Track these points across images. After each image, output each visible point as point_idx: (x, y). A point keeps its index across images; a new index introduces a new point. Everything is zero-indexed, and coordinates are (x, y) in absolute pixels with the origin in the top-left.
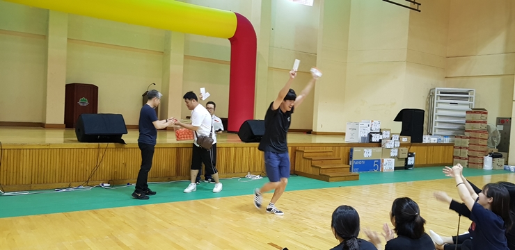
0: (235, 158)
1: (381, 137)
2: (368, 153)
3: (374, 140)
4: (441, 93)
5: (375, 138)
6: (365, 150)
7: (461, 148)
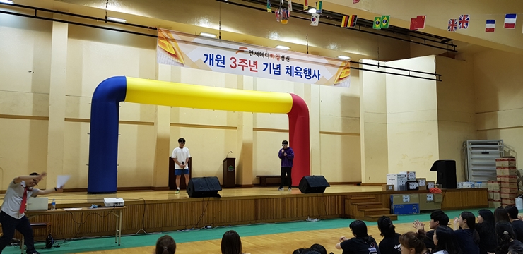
0: (297, 206)
1: (418, 185)
2: (406, 199)
3: (411, 187)
4: (473, 144)
5: (413, 186)
6: (404, 196)
7: (493, 191)
